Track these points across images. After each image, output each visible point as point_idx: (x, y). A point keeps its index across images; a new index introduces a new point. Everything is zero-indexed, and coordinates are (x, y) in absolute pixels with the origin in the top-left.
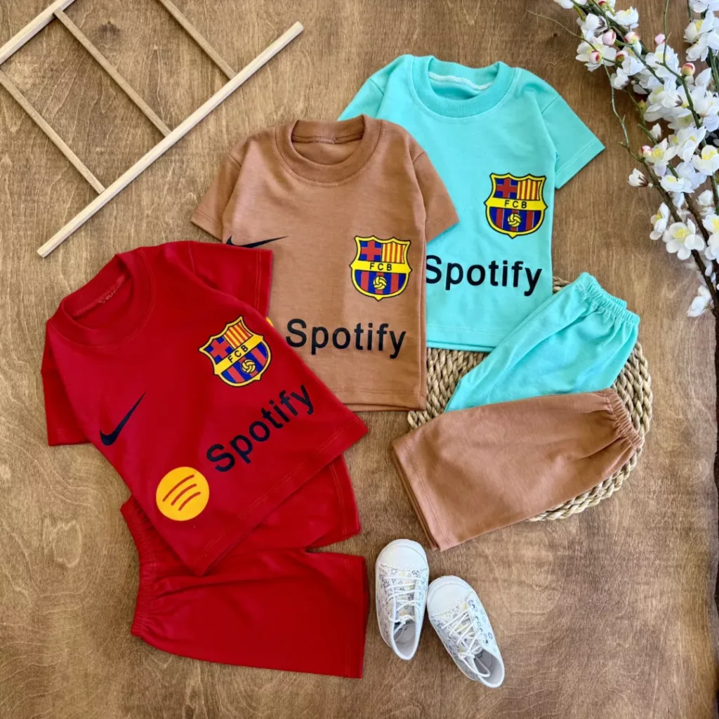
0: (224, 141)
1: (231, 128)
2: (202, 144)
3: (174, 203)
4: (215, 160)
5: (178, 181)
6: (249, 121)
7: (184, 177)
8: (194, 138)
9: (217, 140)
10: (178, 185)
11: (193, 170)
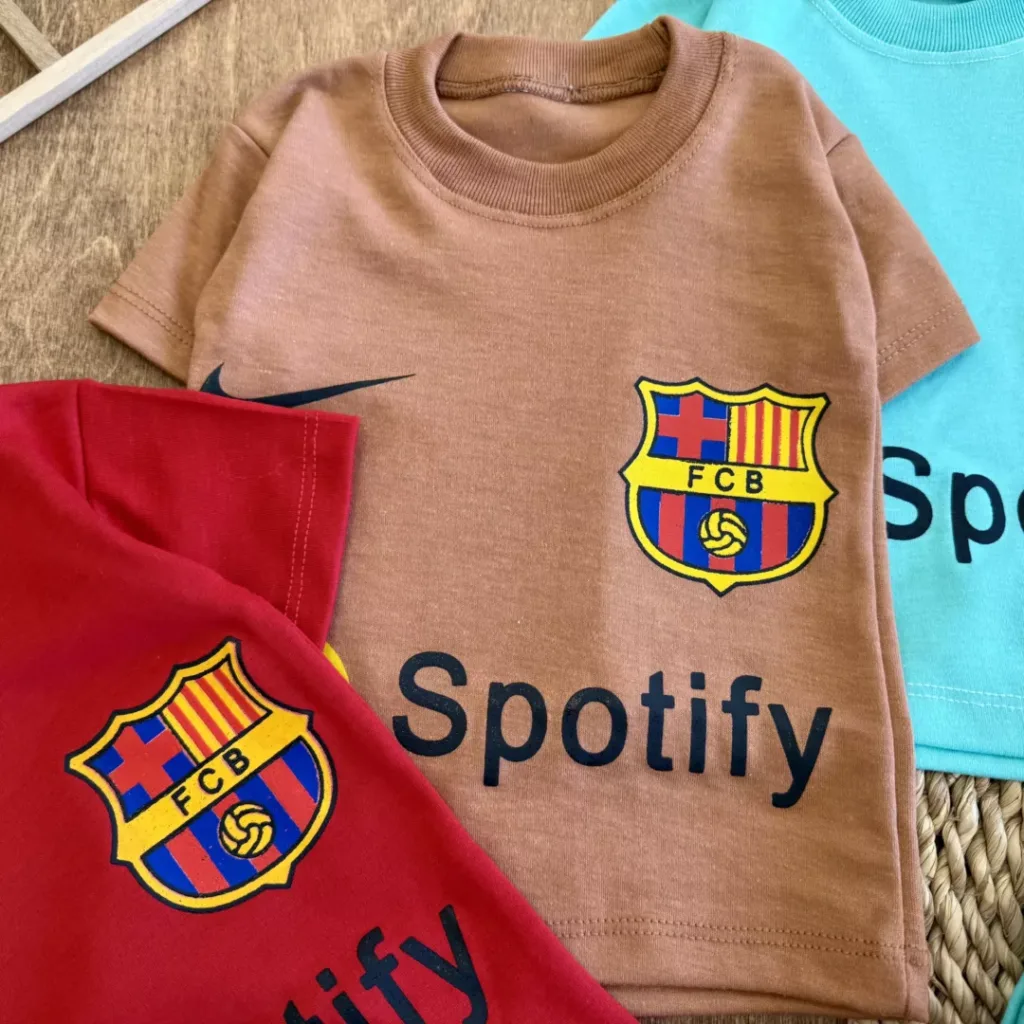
0: (226, 94)
1: (250, 58)
2: (158, 98)
3: (46, 268)
4: (192, 142)
5: (69, 204)
6: (306, 44)
7: (89, 192)
8: (133, 82)
9: (203, 89)
10: (65, 213)
11: (121, 171)
